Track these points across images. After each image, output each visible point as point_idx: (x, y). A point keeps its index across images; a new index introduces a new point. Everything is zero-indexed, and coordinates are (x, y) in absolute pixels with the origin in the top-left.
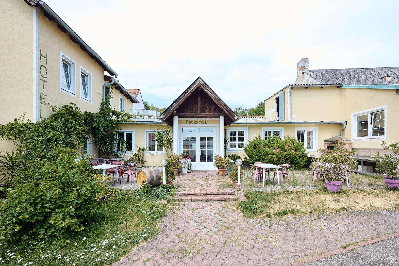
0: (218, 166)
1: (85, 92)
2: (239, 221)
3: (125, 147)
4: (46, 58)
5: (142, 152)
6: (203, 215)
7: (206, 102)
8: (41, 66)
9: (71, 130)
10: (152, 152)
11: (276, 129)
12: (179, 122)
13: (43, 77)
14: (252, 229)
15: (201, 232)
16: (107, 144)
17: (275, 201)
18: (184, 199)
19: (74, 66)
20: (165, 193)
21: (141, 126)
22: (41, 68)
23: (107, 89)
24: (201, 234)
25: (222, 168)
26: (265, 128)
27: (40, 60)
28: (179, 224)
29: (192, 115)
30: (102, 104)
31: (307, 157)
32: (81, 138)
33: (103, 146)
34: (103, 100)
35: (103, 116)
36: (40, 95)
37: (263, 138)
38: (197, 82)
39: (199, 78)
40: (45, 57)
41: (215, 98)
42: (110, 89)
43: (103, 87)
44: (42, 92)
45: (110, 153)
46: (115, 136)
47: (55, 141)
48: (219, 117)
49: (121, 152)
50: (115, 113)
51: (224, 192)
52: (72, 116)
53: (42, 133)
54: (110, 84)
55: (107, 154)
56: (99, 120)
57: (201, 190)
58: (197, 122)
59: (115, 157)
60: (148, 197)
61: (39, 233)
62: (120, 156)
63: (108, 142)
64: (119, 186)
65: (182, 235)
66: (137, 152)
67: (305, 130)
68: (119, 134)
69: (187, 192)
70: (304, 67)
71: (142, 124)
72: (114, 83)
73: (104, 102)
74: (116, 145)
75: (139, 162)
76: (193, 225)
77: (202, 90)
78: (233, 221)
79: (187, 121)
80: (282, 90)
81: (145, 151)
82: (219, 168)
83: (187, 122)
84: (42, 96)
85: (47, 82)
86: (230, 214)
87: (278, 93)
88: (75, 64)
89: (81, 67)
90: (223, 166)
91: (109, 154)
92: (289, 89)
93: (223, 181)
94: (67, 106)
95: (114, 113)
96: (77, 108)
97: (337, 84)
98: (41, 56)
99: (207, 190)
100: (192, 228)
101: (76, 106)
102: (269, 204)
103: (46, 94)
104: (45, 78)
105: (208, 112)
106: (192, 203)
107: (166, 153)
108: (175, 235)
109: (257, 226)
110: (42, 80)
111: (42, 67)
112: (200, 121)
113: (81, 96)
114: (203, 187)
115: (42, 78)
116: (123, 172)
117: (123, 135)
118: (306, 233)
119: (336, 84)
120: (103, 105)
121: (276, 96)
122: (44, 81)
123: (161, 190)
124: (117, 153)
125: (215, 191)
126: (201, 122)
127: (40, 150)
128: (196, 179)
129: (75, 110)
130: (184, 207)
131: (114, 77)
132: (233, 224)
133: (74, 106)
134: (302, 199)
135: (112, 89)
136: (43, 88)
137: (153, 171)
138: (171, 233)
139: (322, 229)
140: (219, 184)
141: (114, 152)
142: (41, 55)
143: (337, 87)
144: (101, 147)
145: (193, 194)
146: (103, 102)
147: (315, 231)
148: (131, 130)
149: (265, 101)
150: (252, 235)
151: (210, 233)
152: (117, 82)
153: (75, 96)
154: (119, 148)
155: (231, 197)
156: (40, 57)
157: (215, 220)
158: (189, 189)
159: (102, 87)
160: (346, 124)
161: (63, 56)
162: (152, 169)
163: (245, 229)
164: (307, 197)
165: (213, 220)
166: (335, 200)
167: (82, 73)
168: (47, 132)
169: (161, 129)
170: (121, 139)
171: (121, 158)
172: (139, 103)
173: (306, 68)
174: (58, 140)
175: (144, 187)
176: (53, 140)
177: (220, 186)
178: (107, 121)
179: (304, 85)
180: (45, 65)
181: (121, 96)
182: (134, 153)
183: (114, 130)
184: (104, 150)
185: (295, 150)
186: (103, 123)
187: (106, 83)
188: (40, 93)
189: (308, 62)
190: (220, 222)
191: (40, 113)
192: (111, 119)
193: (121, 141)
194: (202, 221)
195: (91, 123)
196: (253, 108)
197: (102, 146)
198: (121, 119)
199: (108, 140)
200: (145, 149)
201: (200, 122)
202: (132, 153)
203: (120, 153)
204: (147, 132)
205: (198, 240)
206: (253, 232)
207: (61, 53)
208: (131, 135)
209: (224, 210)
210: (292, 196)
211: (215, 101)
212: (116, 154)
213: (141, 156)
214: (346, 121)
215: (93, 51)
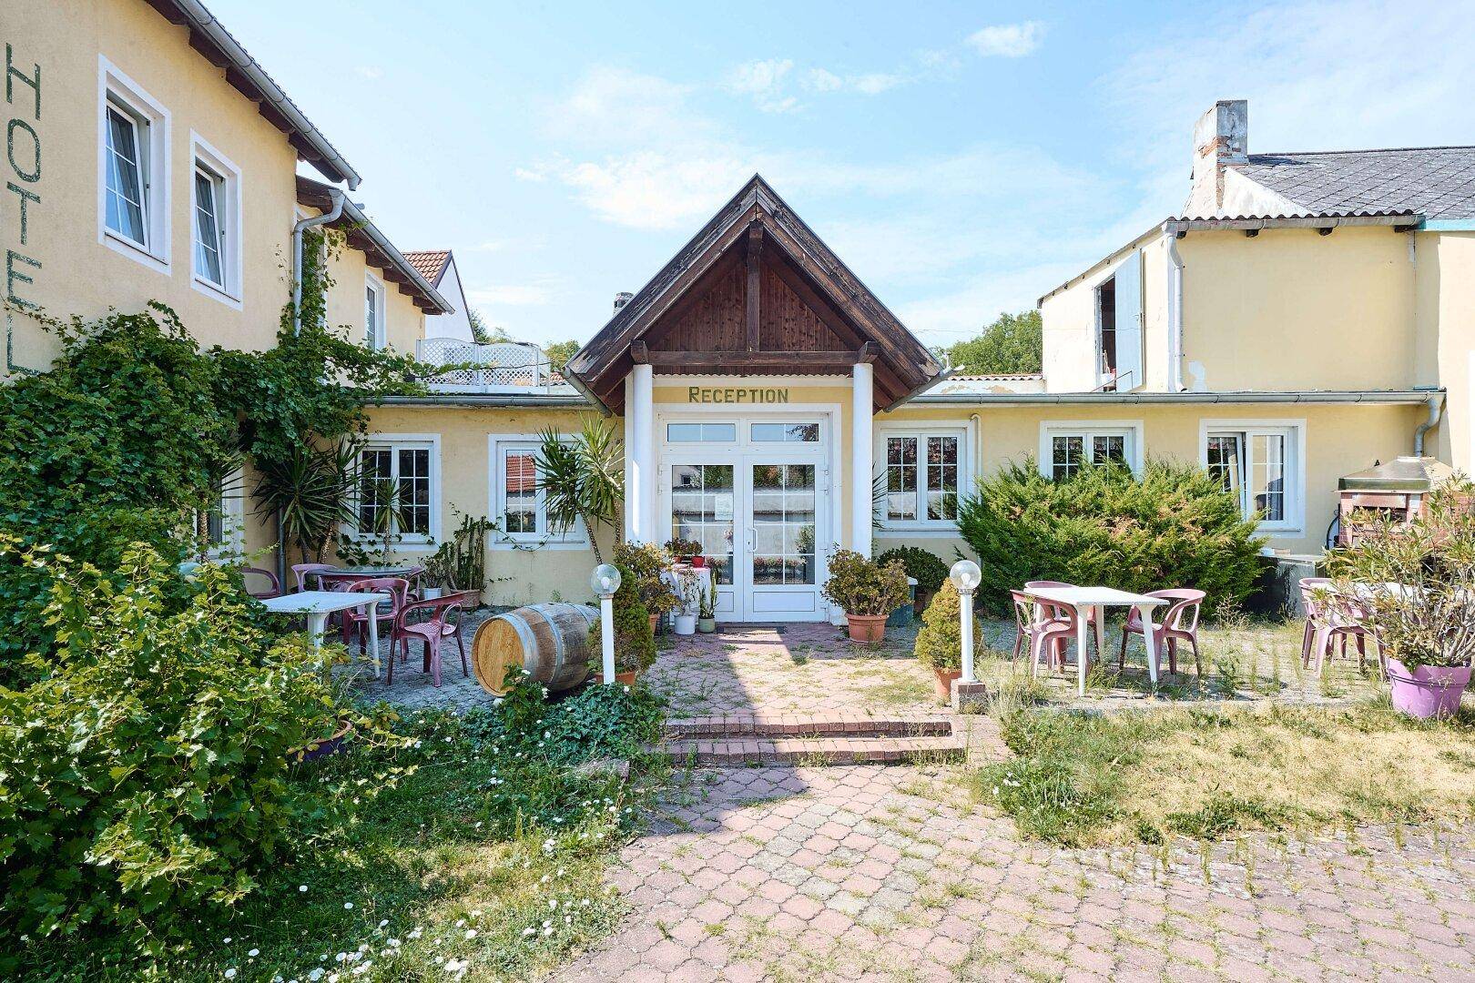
0: (844, 602)
1: (211, 257)
2: (1004, 859)
3: (397, 515)
4: (36, 85)
5: (476, 536)
6: (818, 831)
7: (785, 296)
8: (11, 122)
9: (155, 427)
10: (520, 537)
11: (1109, 426)
12: (658, 396)
13: (20, 173)
14: (1082, 899)
15: (827, 914)
16: (316, 500)
17: (1159, 763)
18: (707, 755)
19: (161, 133)
20: (615, 724)
21: (473, 416)
22: (10, 133)
23: (310, 244)
24: (832, 924)
25: (863, 612)
26: (1055, 424)
27: (9, 92)
28: (709, 873)
29: (720, 362)
30: (288, 314)
31: (1261, 559)
32: (199, 467)
33: (294, 509)
34: (291, 295)
35: (294, 368)
36: (10, 262)
37: (1046, 468)
38: (747, 203)
39: (756, 181)
40: (29, 82)
41: (833, 277)
42: (323, 242)
43: (294, 233)
44: (17, 248)
45: (328, 541)
46: (351, 464)
47: (81, 479)
48: (848, 371)
49: (377, 539)
50: (348, 358)
51: (898, 720)
52: (157, 365)
53: (20, 439)
54: (326, 218)
55: (313, 548)
56: (279, 387)
57: (784, 711)
58: (741, 393)
59: (351, 563)
60: (535, 743)
61: (39, 909)
62: (375, 558)
63: (319, 493)
64: (383, 694)
65: (736, 928)
66: (454, 540)
67: (1243, 434)
68: (366, 455)
69: (717, 720)
70: (1229, 142)
71: (478, 407)
72: (342, 218)
73: (298, 303)
74: (353, 502)
75: (466, 587)
76: (780, 878)
77: (768, 239)
78: (975, 860)
79: (694, 391)
80: (1133, 245)
81: (490, 532)
82: (849, 612)
83: (691, 395)
84: (18, 266)
85: (38, 199)
86: (950, 823)
87: (1108, 261)
88: (168, 121)
89: (195, 137)
90: (869, 601)
91: (320, 548)
92: (1166, 239)
93: (877, 672)
94: (133, 318)
95: (345, 355)
96: (179, 328)
97: (1398, 215)
98: (14, 78)
99: (812, 710)
100: (776, 892)
101: (176, 318)
102: (1132, 777)
103: (35, 259)
104: (29, 179)
105: (793, 345)
106: (746, 775)
107: (588, 542)
108: (703, 928)
109: (1102, 881)
110: (17, 189)
111: (17, 129)
112: (753, 392)
113: (195, 275)
114: (789, 699)
115: (18, 182)
116: (402, 626)
117: (386, 457)
118: (1358, 914)
119: (1394, 213)
120: (293, 318)
121: (1101, 277)
122: (25, 195)
123: (595, 710)
124: (358, 544)
125: (854, 715)
126: (758, 395)
127: (16, 520)
128: (750, 662)
129: (172, 337)
130: (714, 794)
131: (343, 186)
132: (978, 871)
133: (168, 317)
134: (1287, 751)
135: (334, 243)
136: (24, 230)
137: (552, 623)
138: (682, 919)
139: (1431, 897)
140: (863, 682)
141: (346, 539)
142: (11, 70)
143: (1399, 229)
144: (288, 512)
145: (748, 728)
146: (291, 306)
147: (1404, 908)
148: (426, 437)
149: (1041, 301)
150: (1089, 927)
151: (873, 917)
152: (355, 213)
153: (167, 271)
154: (369, 522)
155: (934, 743)
156: (9, 78)
157: (880, 851)
158: (726, 707)
159: (288, 235)
160: (1444, 401)
161: (110, 78)
162: (547, 612)
163: (1047, 898)
164: (1308, 744)
165: (872, 853)
166: (1450, 756)
167: (199, 164)
168: (41, 435)
169: (569, 431)
170: (376, 478)
171: (378, 564)
172: (452, 311)
173: (1236, 145)
174: (95, 474)
175: (513, 700)
176: (71, 475)
177: (873, 693)
178: (314, 394)
179: (1241, 218)
180: (30, 120)
181: (374, 276)
182: (439, 542)
183: (347, 436)
184: (302, 525)
185: (1206, 528)
186: (297, 403)
187: (308, 213)
188: (9, 252)
189: (1243, 117)
190: (911, 864)
191: (9, 348)
192: (333, 383)
193: (379, 485)
194: (818, 860)
195: (242, 399)
196: (968, 341)
197: (289, 508)
198: (378, 384)
199: (317, 482)
200: (491, 526)
201: (753, 394)
202: (430, 543)
203: (372, 543)
204: (500, 446)
205: (824, 954)
206: (1090, 912)
207: (105, 65)
208: (423, 457)
209: (914, 806)
210: (1228, 739)
211: (835, 291)
212: (354, 547)
213: (470, 558)
214: (1445, 390)
215: (252, 60)
